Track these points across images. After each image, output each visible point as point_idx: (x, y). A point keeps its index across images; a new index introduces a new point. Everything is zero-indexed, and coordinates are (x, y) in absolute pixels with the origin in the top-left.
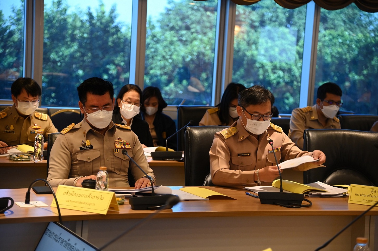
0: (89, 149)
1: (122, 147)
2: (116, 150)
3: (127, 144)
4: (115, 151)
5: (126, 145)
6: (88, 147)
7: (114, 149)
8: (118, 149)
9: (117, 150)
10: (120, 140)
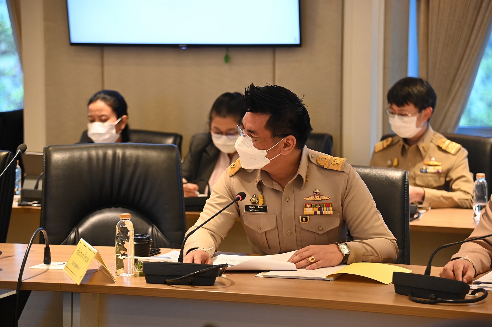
0: (260, 212)
1: (315, 212)
2: (304, 219)
3: (328, 206)
4: (302, 220)
5: (325, 208)
6: (259, 207)
7: (300, 217)
8: (308, 217)
9: (306, 218)
10: (316, 197)
